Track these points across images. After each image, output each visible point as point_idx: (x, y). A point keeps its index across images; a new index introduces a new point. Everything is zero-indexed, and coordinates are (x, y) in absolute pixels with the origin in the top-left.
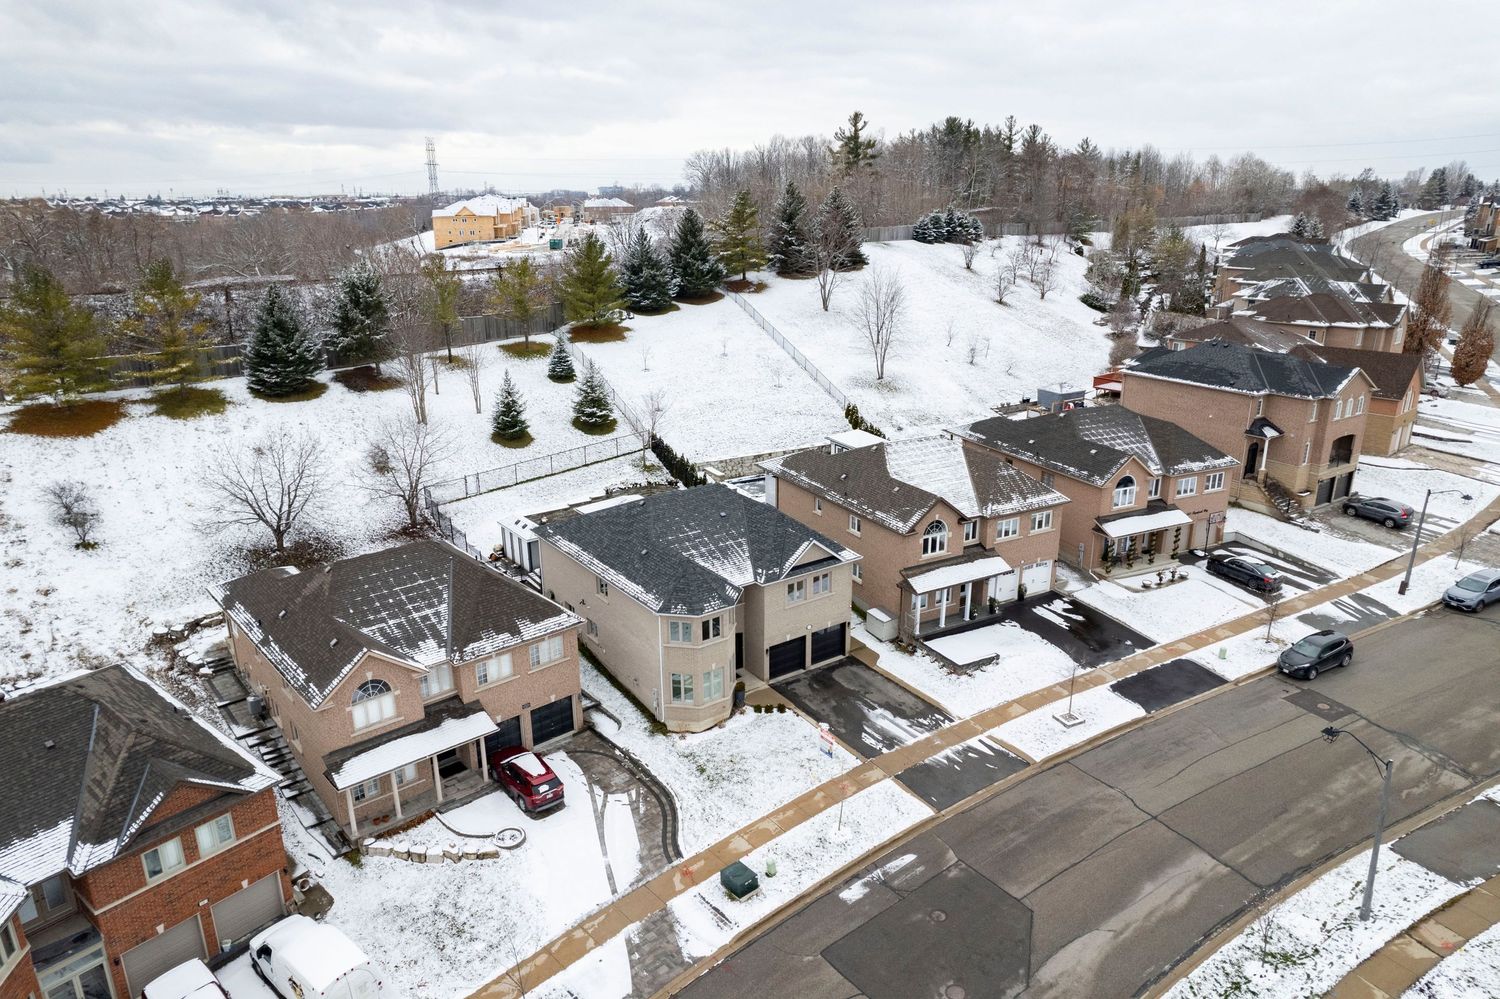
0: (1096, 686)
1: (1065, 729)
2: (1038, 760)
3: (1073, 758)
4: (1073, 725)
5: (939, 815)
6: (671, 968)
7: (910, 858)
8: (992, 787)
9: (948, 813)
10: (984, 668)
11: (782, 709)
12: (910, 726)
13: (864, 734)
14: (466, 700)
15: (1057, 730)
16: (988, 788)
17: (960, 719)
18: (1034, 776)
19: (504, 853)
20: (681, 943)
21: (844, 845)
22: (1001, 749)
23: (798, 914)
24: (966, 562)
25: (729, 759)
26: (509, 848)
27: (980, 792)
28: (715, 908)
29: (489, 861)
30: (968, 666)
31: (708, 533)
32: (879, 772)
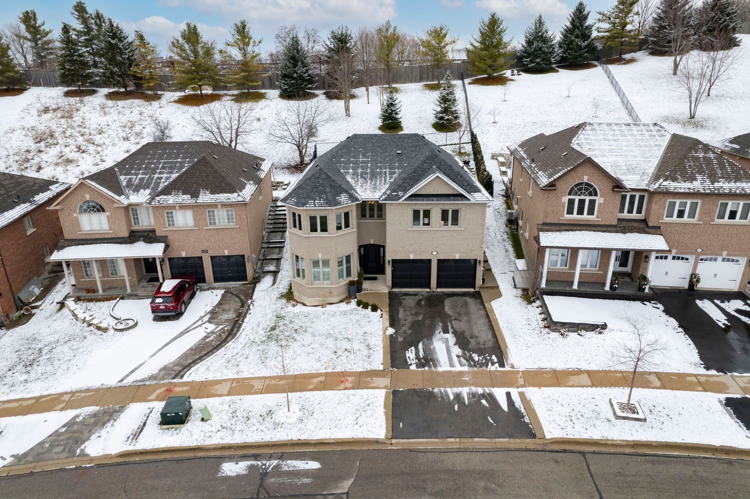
0: (706, 391)
1: (612, 418)
2: (548, 436)
3: (594, 453)
4: (625, 418)
5: (389, 442)
6: (63, 451)
7: (314, 465)
8: (470, 440)
9: (399, 443)
10: (583, 332)
11: (375, 309)
12: (458, 356)
13: (413, 348)
14: (158, 234)
15: (602, 416)
16: (463, 440)
17: (513, 367)
18: (527, 450)
19: (111, 332)
20: (94, 437)
21: (277, 425)
22: (523, 410)
23: (178, 461)
24: (617, 232)
25: (296, 327)
26: (116, 330)
27: (450, 440)
28: (145, 424)
29: (100, 332)
30: (564, 324)
31: (375, 162)
32: (386, 381)
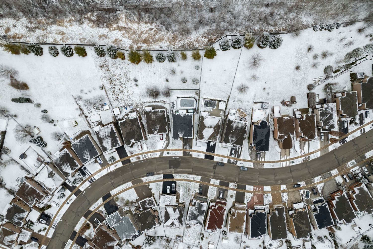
6: (162, 156)
23: (170, 157)
31: (181, 131)
32: (182, 150)
